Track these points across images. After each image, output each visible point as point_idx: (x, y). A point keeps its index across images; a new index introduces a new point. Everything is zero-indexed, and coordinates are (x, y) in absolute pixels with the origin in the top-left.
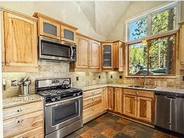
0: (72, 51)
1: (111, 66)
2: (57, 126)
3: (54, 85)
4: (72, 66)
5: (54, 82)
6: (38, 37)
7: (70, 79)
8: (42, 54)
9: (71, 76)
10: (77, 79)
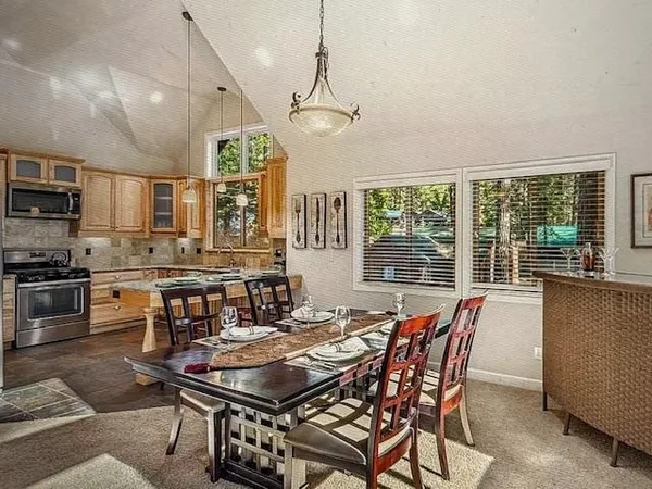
0: (71, 201)
1: (172, 227)
2: (37, 322)
3: (34, 260)
4: (74, 227)
5: (34, 255)
6: (7, 184)
7: (69, 251)
8: (13, 210)
9: (73, 246)
10: (88, 252)
